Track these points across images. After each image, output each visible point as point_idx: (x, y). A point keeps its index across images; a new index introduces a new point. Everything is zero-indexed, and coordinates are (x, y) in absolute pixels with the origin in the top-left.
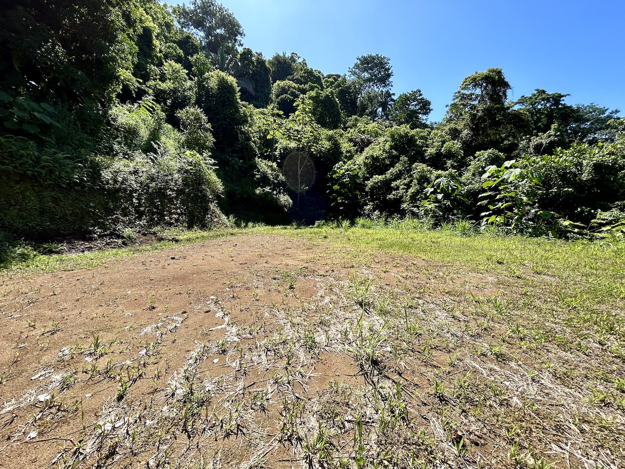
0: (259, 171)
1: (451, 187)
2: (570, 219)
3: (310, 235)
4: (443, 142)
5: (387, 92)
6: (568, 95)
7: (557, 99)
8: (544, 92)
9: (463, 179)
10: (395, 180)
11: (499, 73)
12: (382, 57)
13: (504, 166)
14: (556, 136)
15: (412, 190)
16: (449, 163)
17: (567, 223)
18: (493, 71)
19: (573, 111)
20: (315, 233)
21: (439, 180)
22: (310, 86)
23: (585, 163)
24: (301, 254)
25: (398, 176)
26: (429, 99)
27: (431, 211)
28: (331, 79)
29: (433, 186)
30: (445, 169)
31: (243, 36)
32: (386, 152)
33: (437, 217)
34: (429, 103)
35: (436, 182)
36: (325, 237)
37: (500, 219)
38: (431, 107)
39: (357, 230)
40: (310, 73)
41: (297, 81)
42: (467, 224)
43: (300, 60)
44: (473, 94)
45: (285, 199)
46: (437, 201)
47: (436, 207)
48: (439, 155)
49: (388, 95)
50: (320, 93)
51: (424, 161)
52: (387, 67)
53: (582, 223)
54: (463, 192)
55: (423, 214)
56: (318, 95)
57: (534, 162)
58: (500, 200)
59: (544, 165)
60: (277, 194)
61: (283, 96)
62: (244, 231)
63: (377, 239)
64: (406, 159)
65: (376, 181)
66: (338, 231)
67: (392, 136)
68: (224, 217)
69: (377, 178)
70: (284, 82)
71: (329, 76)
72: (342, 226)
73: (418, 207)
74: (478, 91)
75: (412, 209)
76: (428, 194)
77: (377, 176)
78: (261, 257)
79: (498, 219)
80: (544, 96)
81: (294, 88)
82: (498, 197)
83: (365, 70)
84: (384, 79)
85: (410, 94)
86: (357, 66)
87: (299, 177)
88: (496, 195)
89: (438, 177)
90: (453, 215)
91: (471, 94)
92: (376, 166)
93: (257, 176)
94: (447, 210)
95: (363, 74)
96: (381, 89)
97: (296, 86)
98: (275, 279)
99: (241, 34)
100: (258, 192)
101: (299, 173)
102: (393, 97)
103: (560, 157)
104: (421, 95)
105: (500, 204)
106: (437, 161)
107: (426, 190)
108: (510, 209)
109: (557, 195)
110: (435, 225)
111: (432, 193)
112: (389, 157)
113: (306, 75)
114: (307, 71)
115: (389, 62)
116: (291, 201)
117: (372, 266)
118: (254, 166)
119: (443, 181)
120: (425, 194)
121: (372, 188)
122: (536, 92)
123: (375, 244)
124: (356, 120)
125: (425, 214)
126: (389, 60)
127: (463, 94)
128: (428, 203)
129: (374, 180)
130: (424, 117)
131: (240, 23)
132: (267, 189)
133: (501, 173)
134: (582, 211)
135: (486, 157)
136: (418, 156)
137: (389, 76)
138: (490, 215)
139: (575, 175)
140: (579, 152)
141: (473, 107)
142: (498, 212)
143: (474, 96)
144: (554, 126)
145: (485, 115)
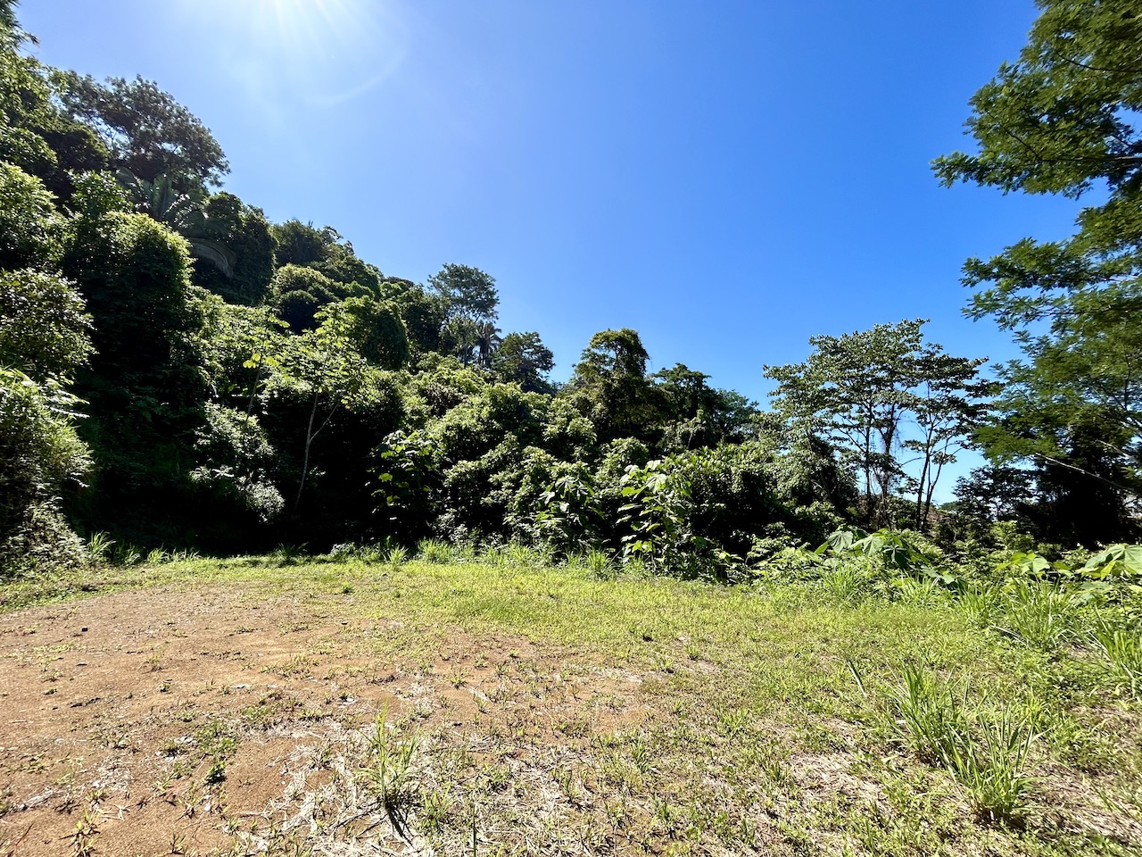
0: (208, 430)
1: (580, 493)
2: (727, 550)
3: (312, 585)
4: (570, 418)
5: (490, 325)
6: (710, 376)
7: (699, 378)
8: (684, 368)
9: (597, 478)
10: (495, 471)
11: (635, 336)
12: (484, 273)
13: (647, 467)
14: (703, 425)
15: (522, 492)
16: (578, 451)
17: (723, 555)
18: (628, 333)
19: (720, 397)
20: (325, 580)
21: (563, 479)
22: (354, 287)
23: (733, 469)
24: (274, 649)
25: (501, 465)
26: (551, 349)
27: (551, 531)
28: (396, 286)
29: (553, 489)
30: (571, 460)
31: (225, 172)
32: (483, 421)
33: (560, 541)
34: (551, 355)
35: (557, 483)
36: (346, 592)
37: (646, 547)
38: (554, 360)
39: (419, 566)
40: (359, 267)
41: (330, 274)
42: (602, 557)
43: (342, 242)
44: (608, 356)
45: (265, 495)
46: (559, 514)
47: (558, 525)
48: (562, 437)
49: (491, 329)
50: (372, 305)
51: (541, 445)
52: (491, 289)
53: (739, 556)
54: (597, 501)
55: (538, 534)
56: (368, 307)
57: (680, 463)
58: (645, 518)
59: (692, 469)
60: (246, 484)
61: (298, 293)
62: (132, 574)
63: (454, 593)
64: (514, 437)
65: (463, 470)
66: (377, 570)
67: (494, 399)
68: (73, 540)
69: (466, 465)
70: (304, 269)
71: (393, 280)
72: (388, 559)
73: (531, 523)
74: (612, 354)
75: (521, 525)
76: (546, 502)
77: (465, 462)
78: (153, 670)
79: (644, 546)
80: (686, 373)
81: (323, 284)
82: (642, 513)
83: (456, 285)
84: (486, 304)
85: (524, 336)
86: (442, 276)
87: (307, 451)
88: (639, 510)
89: (562, 474)
90: (585, 537)
91: (605, 356)
92: (464, 444)
93: (201, 442)
94: (574, 530)
95: (452, 291)
96: (480, 318)
97: (328, 281)
98: (172, 752)
99: (221, 168)
100: (196, 476)
101: (309, 442)
102: (497, 334)
103: (708, 459)
104: (539, 341)
105: (646, 524)
106: (561, 447)
107: (543, 494)
108: (657, 531)
109: (710, 512)
110: (558, 558)
111: (551, 500)
112: (485, 431)
113: (349, 268)
114: (351, 262)
115: (494, 283)
116: (280, 499)
117: (434, 671)
118: (201, 420)
119: (568, 482)
120: (542, 502)
121: (456, 482)
122: (677, 367)
123: (448, 610)
124: (436, 359)
125: (542, 535)
126: (494, 280)
127: (595, 354)
128: (547, 516)
129: (459, 469)
130: (544, 373)
131: (223, 148)
132: (224, 472)
133: (645, 477)
134: (737, 537)
135: (626, 448)
136: (532, 435)
137: (493, 302)
138: (633, 541)
139: (725, 486)
140: (726, 454)
141: (607, 375)
142: (644, 536)
143: (607, 360)
144: (700, 412)
145: (622, 388)
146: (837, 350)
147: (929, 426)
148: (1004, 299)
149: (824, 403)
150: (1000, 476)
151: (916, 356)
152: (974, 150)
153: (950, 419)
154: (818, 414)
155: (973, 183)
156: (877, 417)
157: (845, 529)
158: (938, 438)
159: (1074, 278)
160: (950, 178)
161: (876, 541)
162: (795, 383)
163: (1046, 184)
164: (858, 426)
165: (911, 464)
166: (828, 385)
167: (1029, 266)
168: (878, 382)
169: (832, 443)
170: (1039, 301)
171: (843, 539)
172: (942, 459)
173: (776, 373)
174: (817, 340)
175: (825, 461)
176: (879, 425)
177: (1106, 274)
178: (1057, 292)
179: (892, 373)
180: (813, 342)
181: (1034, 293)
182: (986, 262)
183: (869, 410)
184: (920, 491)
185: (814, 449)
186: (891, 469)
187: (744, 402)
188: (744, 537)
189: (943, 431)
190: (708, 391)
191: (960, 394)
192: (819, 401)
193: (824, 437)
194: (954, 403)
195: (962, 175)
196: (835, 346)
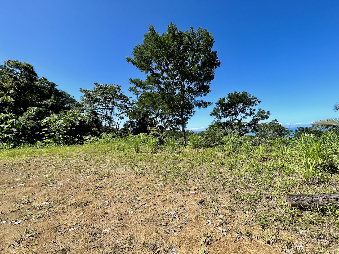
2: (77, 139)
6: (58, 85)
8: (46, 80)
14: (55, 102)
16: (6, 109)
17: (77, 140)
19: (62, 93)
21: (12, 120)
30: (6, 113)
44: (15, 71)
54: (29, 128)
74: (18, 70)
76: (4, 128)
79: (49, 140)
80: (47, 82)
91: (13, 71)
94: (19, 137)
103: (69, 116)
105: (53, 134)
111: (8, 128)
119: (15, 121)
120: (2, 128)
122: (42, 78)
127: (8, 69)
128: (2, 133)
134: (78, 136)
139: (74, 123)
141: (16, 79)
143: (15, 72)
144: (53, 97)
145: (26, 86)
146: (101, 88)
147: (120, 111)
148: (134, 89)
149: (97, 102)
150: (132, 122)
151: (119, 94)
152: (133, 58)
153: (124, 110)
154: (95, 105)
155: (132, 64)
156: (109, 107)
157: (104, 133)
158: (121, 113)
159: (144, 88)
160: (129, 62)
161: (110, 135)
162: (89, 95)
163: (142, 70)
164: (104, 109)
165: (115, 119)
166: (99, 97)
167: (139, 84)
168: (110, 98)
169: (98, 113)
170: (139, 91)
171: (104, 135)
172: (122, 118)
173: (84, 91)
174: (96, 84)
175: (96, 117)
176: (110, 109)
177: (148, 89)
178: (142, 90)
179: (114, 97)
180: (95, 84)
181: (138, 89)
182: (133, 80)
183: (108, 105)
184: (117, 126)
185: (93, 114)
186: (111, 120)
187: (69, 96)
188: (80, 136)
189: (122, 112)
190: (57, 90)
191: (126, 104)
192: (96, 101)
193: (96, 111)
194: (125, 106)
195: (131, 62)
196: (101, 87)
